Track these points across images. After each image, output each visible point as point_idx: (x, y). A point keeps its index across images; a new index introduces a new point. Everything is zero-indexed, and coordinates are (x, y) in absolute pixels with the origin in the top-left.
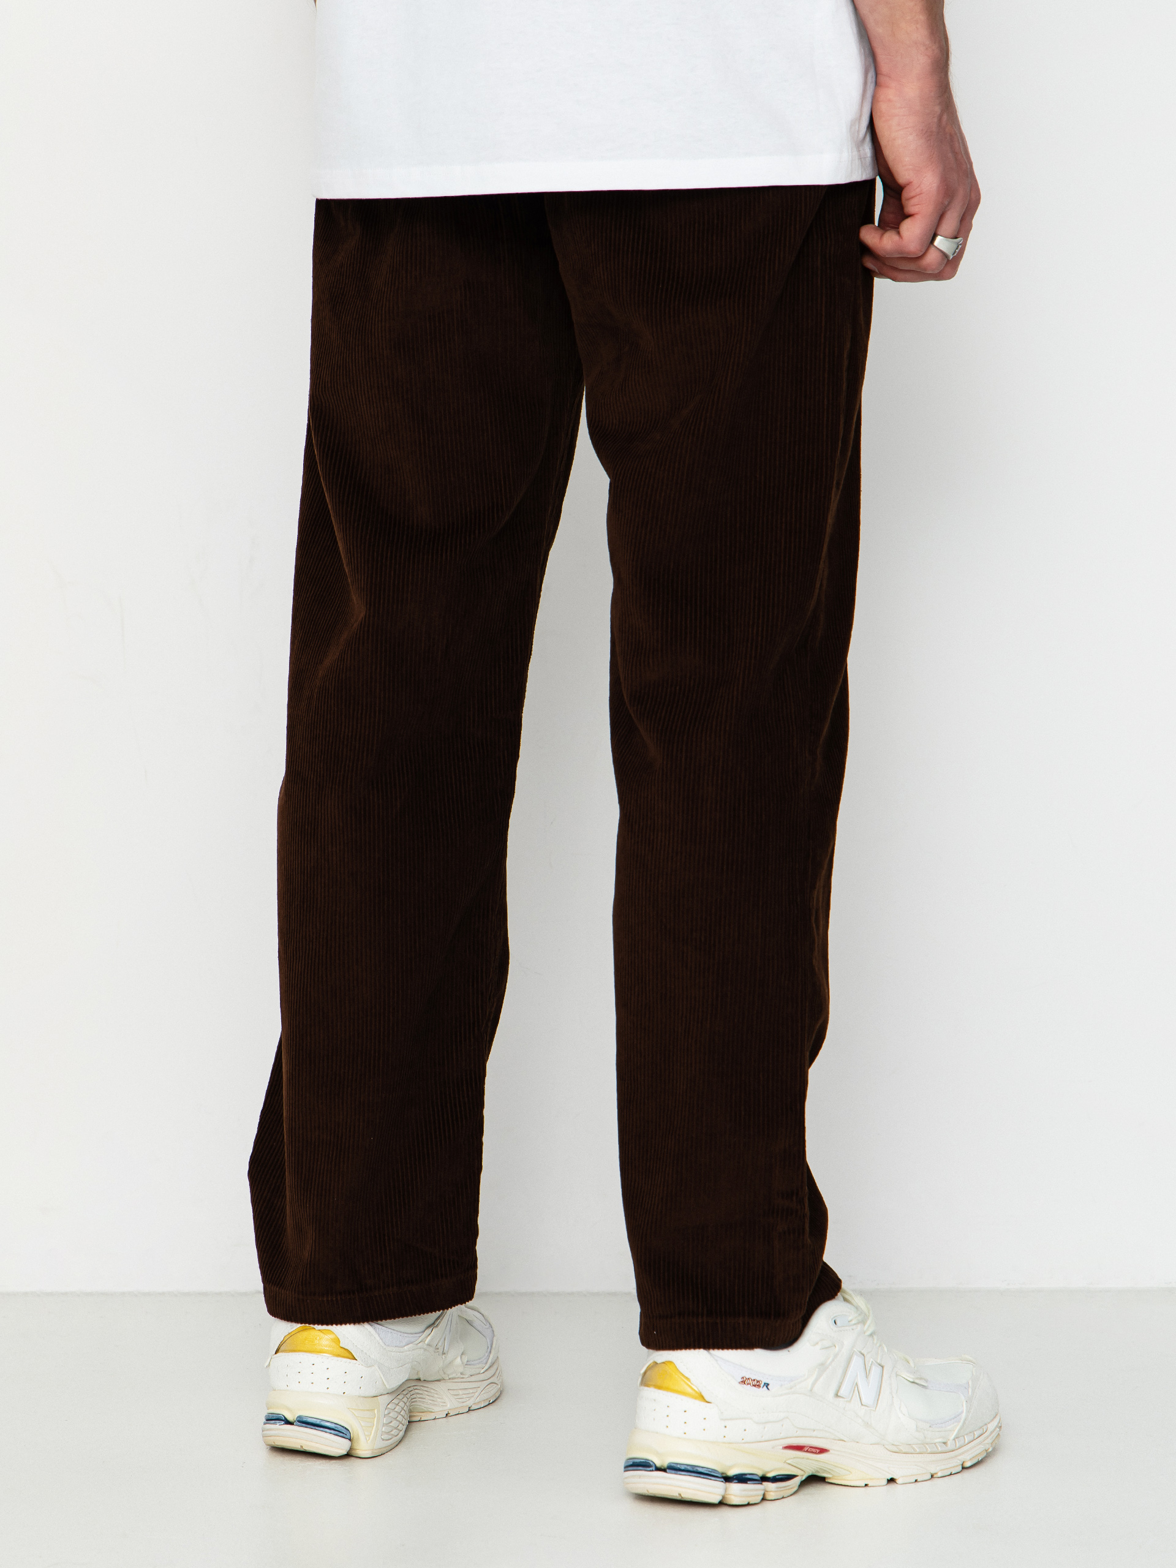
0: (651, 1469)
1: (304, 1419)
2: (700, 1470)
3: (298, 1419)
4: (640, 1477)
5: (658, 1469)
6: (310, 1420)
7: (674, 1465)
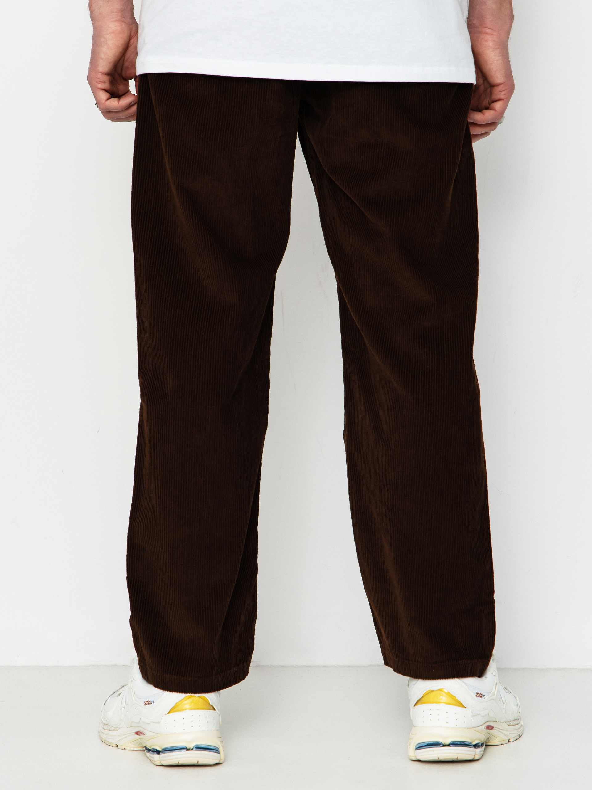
0: (441, 746)
1: (199, 746)
2: (466, 743)
3: (196, 747)
4: (433, 751)
5: (444, 746)
6: (202, 746)
7: (455, 742)
